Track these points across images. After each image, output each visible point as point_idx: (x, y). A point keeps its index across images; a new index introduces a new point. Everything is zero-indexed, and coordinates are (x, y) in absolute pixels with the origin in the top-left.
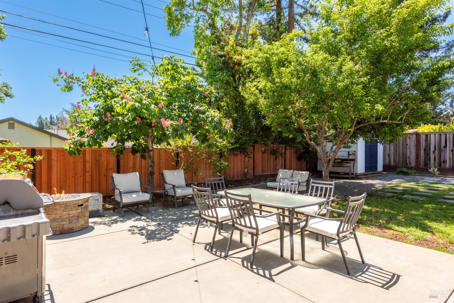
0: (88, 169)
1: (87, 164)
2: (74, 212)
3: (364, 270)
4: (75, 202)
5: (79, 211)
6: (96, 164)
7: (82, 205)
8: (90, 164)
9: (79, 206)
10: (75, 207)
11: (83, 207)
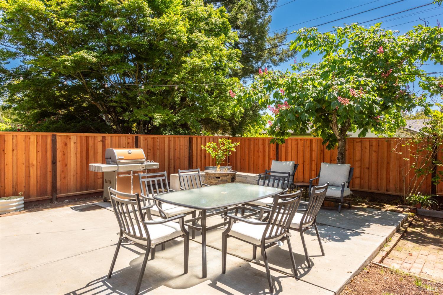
0: (313, 158)
1: (313, 153)
2: (213, 181)
3: (117, 290)
4: (214, 174)
5: (216, 181)
6: (321, 154)
7: (219, 178)
8: (316, 153)
9: (216, 178)
10: (213, 178)
11: (219, 179)
